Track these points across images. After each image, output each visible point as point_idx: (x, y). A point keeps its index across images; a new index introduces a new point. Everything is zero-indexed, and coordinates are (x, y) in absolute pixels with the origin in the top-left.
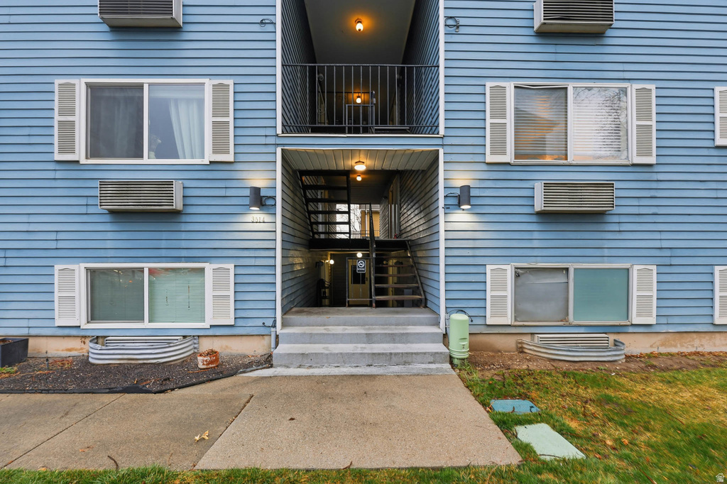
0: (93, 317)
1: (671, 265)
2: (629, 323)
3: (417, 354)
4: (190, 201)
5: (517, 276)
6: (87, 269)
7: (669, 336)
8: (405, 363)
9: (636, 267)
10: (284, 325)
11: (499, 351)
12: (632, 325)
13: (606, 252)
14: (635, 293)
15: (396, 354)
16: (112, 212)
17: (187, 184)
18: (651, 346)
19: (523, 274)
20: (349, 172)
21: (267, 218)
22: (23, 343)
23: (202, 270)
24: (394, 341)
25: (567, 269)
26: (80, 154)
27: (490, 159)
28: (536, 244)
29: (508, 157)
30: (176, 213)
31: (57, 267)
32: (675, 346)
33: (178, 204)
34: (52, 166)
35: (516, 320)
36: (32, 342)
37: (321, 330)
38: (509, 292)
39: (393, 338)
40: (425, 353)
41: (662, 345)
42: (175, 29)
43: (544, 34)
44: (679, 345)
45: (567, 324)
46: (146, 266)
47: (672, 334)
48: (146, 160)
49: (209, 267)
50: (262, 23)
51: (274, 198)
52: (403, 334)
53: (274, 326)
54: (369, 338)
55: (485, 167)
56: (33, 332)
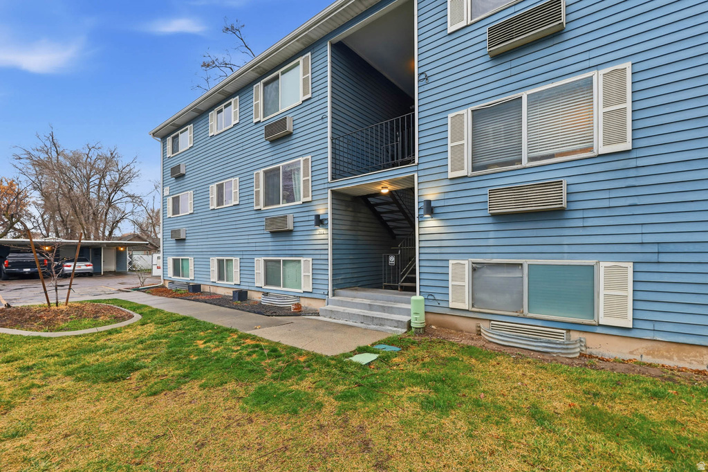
0: (267, 283)
1: (659, 262)
2: (594, 323)
3: (387, 319)
4: (297, 224)
5: (474, 270)
6: (264, 260)
7: (659, 345)
8: (381, 325)
9: (603, 264)
10: (334, 295)
11: (462, 331)
12: (600, 325)
13: (566, 249)
14: (602, 291)
15: (376, 318)
16: (271, 232)
17: (296, 215)
18: (631, 353)
19: (480, 268)
20: (378, 194)
21: (325, 231)
22: (246, 292)
23: (299, 261)
24: (384, 311)
25: (521, 265)
26: (261, 206)
27: (451, 175)
28: (491, 242)
29: (466, 170)
30: (291, 231)
31: (256, 259)
32: (670, 358)
33: (290, 226)
34: (254, 212)
35: (473, 306)
36: (249, 292)
37: (349, 299)
38: (466, 283)
39: (383, 309)
40: (392, 320)
41: (648, 354)
42: (290, 135)
43: (497, 57)
44: (675, 358)
45: (521, 315)
46: (282, 259)
47: (664, 344)
48: (281, 205)
49: (302, 259)
50: (322, 118)
51: (327, 219)
52: (389, 307)
53: (328, 295)
54: (371, 307)
55: (448, 182)
56: (250, 288)
